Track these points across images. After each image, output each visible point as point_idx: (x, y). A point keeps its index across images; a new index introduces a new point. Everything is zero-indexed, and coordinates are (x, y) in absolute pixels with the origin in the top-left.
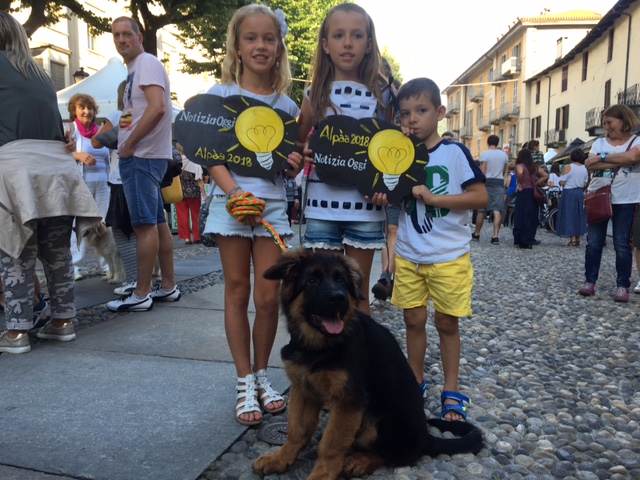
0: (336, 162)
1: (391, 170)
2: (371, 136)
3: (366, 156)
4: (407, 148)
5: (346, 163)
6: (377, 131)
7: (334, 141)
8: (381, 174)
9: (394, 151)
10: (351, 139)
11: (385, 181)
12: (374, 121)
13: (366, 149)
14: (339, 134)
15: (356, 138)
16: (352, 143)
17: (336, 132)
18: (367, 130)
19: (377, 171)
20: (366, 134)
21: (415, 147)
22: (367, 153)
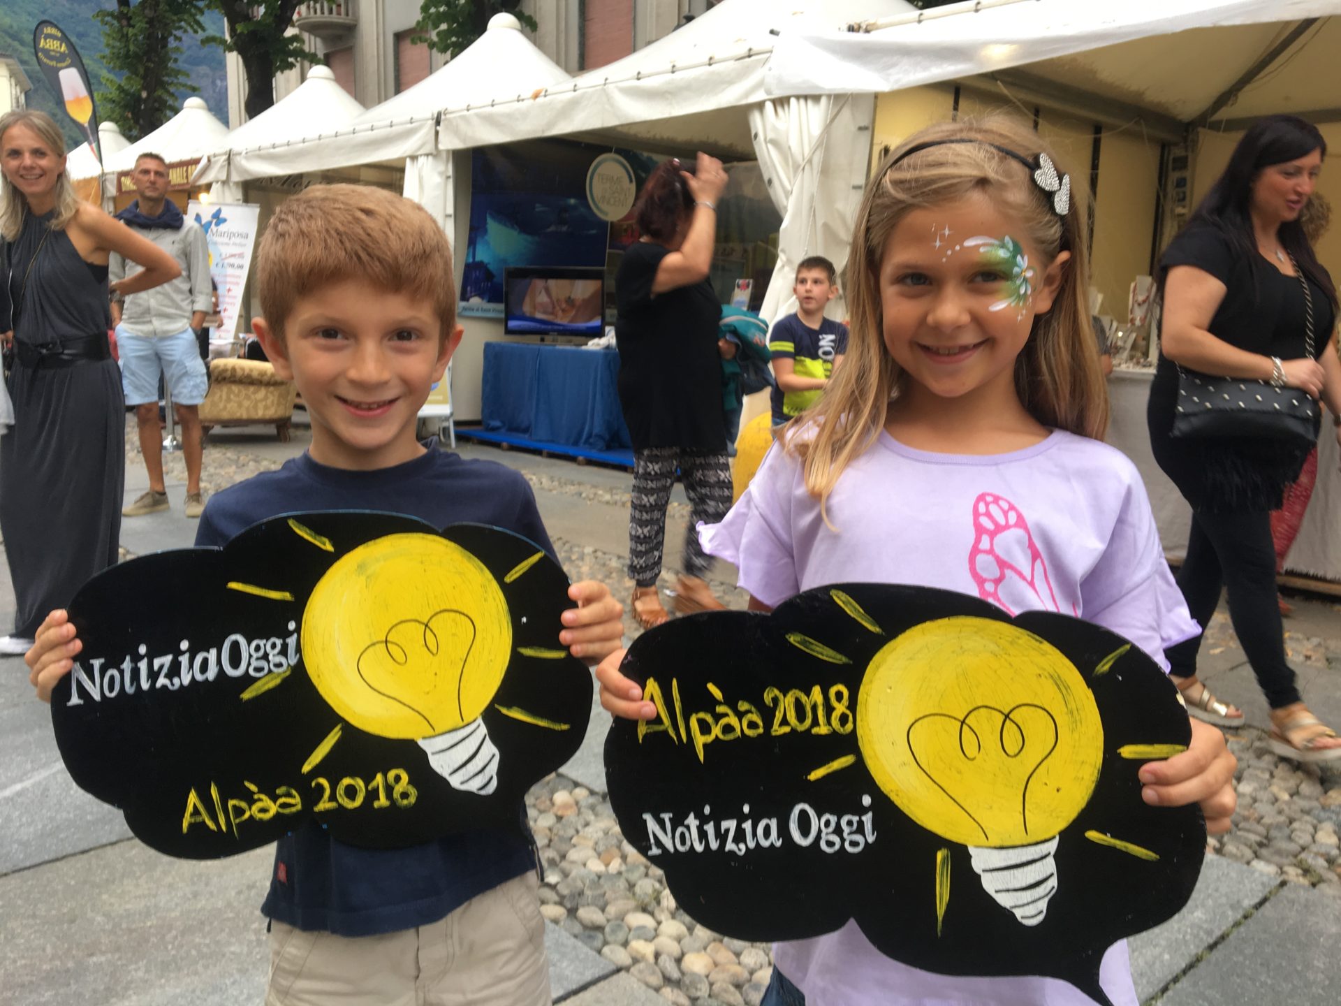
0: (740, 837)
1: (1005, 824)
2: (853, 677)
3: (860, 777)
4: (1049, 696)
5: (784, 831)
6: (877, 643)
7: (700, 740)
8: (960, 854)
9: (987, 724)
10: (768, 714)
11: (990, 884)
12: (840, 599)
13: (849, 743)
14: (709, 704)
15: (787, 703)
16: (778, 730)
17: (697, 701)
18: (826, 654)
19: (937, 841)
20: (825, 675)
21: (1092, 681)
22: (860, 767)
